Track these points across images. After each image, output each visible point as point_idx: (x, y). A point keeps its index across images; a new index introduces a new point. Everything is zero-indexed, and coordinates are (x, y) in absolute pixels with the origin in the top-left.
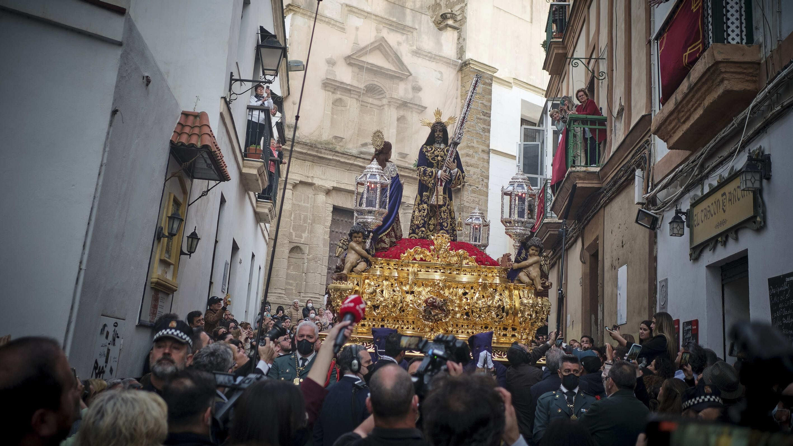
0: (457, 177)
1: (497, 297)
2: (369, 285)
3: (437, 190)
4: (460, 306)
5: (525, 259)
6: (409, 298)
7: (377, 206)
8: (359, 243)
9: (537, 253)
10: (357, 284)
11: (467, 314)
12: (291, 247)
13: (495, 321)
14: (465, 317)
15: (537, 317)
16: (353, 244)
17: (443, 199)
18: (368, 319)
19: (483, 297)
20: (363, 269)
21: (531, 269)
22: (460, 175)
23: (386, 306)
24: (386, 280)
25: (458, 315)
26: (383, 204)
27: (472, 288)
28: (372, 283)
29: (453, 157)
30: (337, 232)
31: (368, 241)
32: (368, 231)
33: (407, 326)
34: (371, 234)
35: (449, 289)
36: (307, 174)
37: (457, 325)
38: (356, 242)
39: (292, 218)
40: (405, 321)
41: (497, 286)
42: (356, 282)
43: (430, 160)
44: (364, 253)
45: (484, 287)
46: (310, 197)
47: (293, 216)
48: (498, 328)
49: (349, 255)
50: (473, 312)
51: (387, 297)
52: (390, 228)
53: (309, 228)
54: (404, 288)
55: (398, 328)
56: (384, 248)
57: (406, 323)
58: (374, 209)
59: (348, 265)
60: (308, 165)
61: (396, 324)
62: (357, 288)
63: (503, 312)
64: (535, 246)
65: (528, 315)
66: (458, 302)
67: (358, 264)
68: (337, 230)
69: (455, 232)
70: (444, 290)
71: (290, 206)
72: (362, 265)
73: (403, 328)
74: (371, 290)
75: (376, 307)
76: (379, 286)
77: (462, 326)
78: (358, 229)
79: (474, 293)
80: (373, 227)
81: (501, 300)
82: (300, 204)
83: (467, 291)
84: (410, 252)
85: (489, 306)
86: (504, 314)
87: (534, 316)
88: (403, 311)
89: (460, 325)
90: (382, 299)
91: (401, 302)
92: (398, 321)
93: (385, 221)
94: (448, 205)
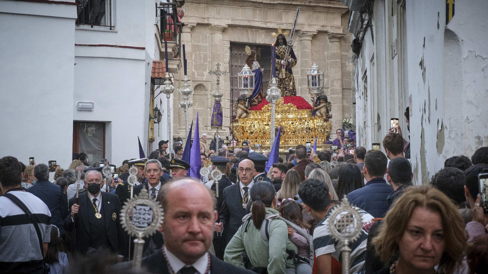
0: (292, 63)
1: (306, 123)
2: (248, 123)
3: (282, 71)
4: (290, 129)
5: (319, 105)
6: (267, 127)
7: (249, 87)
8: (242, 104)
9: (324, 102)
10: (243, 123)
11: (294, 132)
12: (195, 86)
13: (306, 134)
14: (293, 133)
15: (324, 131)
16: (239, 105)
17: (285, 75)
18: (249, 138)
19: (300, 124)
20: (245, 116)
21: (322, 109)
22: (293, 61)
23: (256, 132)
24: (256, 120)
25: (290, 133)
26: (251, 86)
27: (295, 120)
28: (250, 122)
29: (289, 52)
30: (236, 66)
31: (247, 103)
32: (246, 98)
33: (267, 140)
34: (248, 99)
35: (284, 122)
36: (203, 16)
37: (290, 138)
38: (241, 104)
39: (193, 58)
40: (267, 138)
41: (306, 119)
42: (242, 123)
43: (278, 54)
44: (245, 109)
45: (301, 119)
46: (207, 36)
47: (193, 56)
48: (309, 137)
49: (238, 110)
50: (296, 131)
51: (256, 128)
52: (258, 94)
53: (209, 67)
54: (264, 123)
55: (263, 141)
56: (255, 105)
57: (267, 139)
58: (248, 88)
59: (238, 115)
60: (203, 7)
61: (262, 140)
62: (243, 125)
63: (309, 130)
64: (323, 99)
65: (320, 130)
66: (289, 127)
67: (242, 114)
68: (236, 64)
69: (295, 90)
70: (282, 123)
71: (190, 48)
72: (245, 115)
73: (266, 141)
74: (249, 126)
75: (252, 133)
76: (252, 123)
77: (293, 138)
78: (241, 98)
79: (296, 122)
80: (248, 96)
81: (308, 125)
82: (199, 44)
83: (293, 122)
84: (266, 107)
85: (303, 128)
86: (310, 131)
87: (323, 131)
88: (265, 133)
89: (292, 137)
90: (254, 129)
91: (263, 130)
92: (263, 138)
93: (254, 93)
94: (289, 77)
